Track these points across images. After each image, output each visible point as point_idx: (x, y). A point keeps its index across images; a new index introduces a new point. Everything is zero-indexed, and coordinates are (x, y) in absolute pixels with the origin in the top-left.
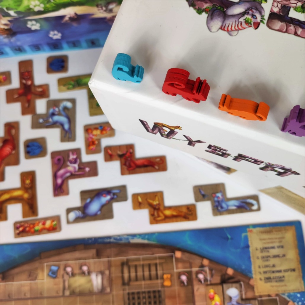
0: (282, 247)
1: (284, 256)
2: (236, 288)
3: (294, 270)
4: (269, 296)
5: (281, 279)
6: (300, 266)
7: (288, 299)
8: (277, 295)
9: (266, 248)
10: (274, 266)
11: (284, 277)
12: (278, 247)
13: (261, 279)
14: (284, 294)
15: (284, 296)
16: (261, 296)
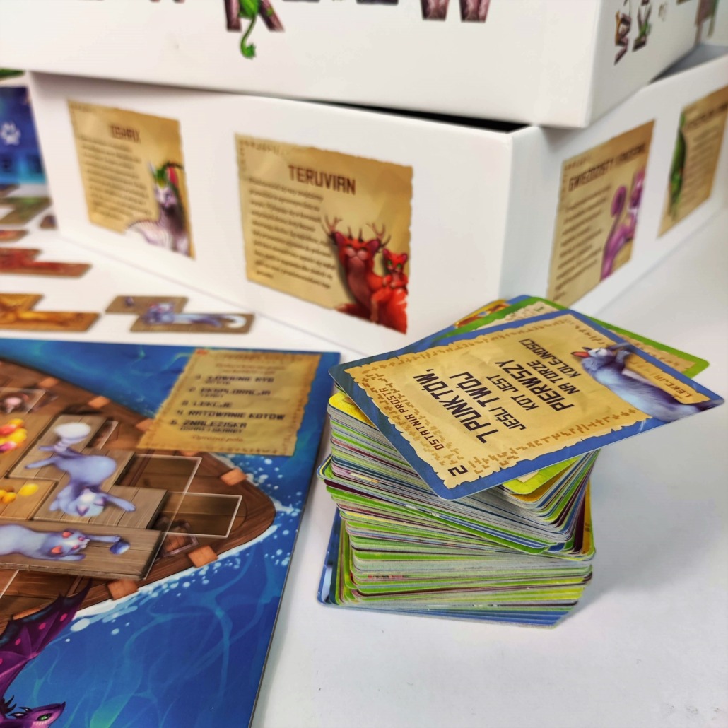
0: (270, 380)
1: (265, 393)
2: (90, 424)
3: (280, 417)
4: (176, 453)
5: (231, 428)
6: (301, 413)
7: (231, 465)
8: (200, 454)
9: (224, 378)
10: (227, 405)
11: (244, 425)
12: (258, 379)
13: (173, 423)
14: (224, 455)
15: (220, 458)
16: (150, 451)
